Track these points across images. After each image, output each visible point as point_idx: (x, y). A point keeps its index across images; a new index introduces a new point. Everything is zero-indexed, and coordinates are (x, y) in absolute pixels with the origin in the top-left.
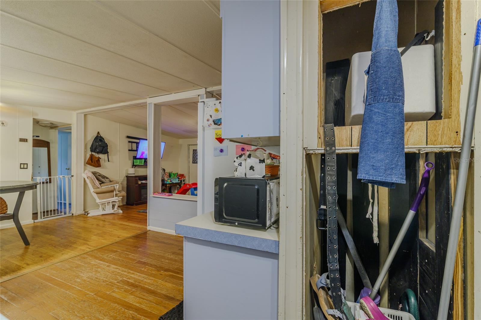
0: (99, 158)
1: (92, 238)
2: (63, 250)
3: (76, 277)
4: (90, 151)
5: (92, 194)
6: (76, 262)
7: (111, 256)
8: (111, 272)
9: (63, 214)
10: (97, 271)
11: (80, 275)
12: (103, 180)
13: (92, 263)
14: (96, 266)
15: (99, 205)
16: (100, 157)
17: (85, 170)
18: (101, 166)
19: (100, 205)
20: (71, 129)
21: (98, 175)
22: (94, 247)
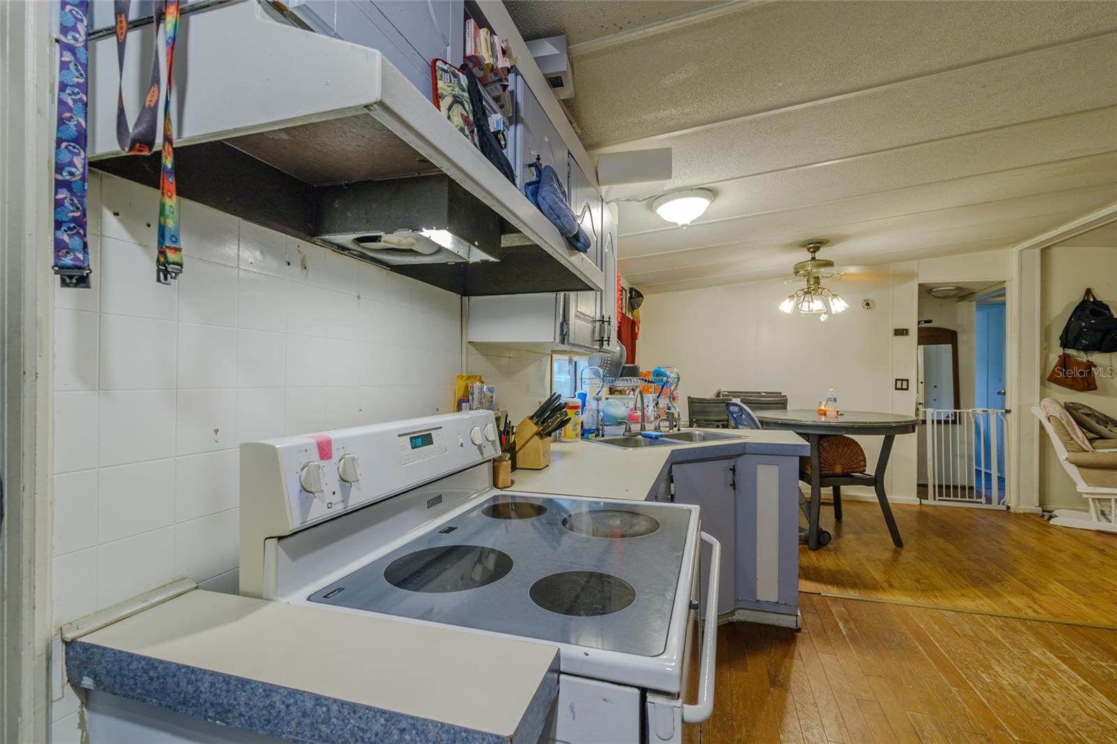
0: (1090, 365)
1: (1051, 587)
2: (967, 585)
3: (982, 665)
4: (1059, 344)
5: (1063, 464)
6: (991, 629)
7: (1103, 664)
8: (1089, 711)
9: (983, 500)
10: (1044, 684)
11: (994, 667)
12: (1101, 428)
13: (1035, 654)
14: (1045, 670)
15: (1087, 499)
16: (1095, 363)
17: (1042, 397)
18: (1095, 388)
19: (1090, 501)
20: (1004, 295)
21: (1083, 413)
22: (1051, 614)
